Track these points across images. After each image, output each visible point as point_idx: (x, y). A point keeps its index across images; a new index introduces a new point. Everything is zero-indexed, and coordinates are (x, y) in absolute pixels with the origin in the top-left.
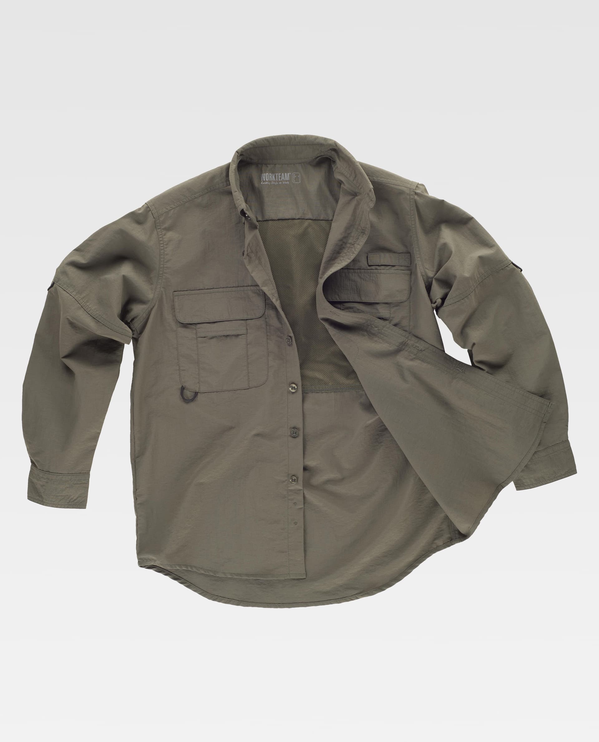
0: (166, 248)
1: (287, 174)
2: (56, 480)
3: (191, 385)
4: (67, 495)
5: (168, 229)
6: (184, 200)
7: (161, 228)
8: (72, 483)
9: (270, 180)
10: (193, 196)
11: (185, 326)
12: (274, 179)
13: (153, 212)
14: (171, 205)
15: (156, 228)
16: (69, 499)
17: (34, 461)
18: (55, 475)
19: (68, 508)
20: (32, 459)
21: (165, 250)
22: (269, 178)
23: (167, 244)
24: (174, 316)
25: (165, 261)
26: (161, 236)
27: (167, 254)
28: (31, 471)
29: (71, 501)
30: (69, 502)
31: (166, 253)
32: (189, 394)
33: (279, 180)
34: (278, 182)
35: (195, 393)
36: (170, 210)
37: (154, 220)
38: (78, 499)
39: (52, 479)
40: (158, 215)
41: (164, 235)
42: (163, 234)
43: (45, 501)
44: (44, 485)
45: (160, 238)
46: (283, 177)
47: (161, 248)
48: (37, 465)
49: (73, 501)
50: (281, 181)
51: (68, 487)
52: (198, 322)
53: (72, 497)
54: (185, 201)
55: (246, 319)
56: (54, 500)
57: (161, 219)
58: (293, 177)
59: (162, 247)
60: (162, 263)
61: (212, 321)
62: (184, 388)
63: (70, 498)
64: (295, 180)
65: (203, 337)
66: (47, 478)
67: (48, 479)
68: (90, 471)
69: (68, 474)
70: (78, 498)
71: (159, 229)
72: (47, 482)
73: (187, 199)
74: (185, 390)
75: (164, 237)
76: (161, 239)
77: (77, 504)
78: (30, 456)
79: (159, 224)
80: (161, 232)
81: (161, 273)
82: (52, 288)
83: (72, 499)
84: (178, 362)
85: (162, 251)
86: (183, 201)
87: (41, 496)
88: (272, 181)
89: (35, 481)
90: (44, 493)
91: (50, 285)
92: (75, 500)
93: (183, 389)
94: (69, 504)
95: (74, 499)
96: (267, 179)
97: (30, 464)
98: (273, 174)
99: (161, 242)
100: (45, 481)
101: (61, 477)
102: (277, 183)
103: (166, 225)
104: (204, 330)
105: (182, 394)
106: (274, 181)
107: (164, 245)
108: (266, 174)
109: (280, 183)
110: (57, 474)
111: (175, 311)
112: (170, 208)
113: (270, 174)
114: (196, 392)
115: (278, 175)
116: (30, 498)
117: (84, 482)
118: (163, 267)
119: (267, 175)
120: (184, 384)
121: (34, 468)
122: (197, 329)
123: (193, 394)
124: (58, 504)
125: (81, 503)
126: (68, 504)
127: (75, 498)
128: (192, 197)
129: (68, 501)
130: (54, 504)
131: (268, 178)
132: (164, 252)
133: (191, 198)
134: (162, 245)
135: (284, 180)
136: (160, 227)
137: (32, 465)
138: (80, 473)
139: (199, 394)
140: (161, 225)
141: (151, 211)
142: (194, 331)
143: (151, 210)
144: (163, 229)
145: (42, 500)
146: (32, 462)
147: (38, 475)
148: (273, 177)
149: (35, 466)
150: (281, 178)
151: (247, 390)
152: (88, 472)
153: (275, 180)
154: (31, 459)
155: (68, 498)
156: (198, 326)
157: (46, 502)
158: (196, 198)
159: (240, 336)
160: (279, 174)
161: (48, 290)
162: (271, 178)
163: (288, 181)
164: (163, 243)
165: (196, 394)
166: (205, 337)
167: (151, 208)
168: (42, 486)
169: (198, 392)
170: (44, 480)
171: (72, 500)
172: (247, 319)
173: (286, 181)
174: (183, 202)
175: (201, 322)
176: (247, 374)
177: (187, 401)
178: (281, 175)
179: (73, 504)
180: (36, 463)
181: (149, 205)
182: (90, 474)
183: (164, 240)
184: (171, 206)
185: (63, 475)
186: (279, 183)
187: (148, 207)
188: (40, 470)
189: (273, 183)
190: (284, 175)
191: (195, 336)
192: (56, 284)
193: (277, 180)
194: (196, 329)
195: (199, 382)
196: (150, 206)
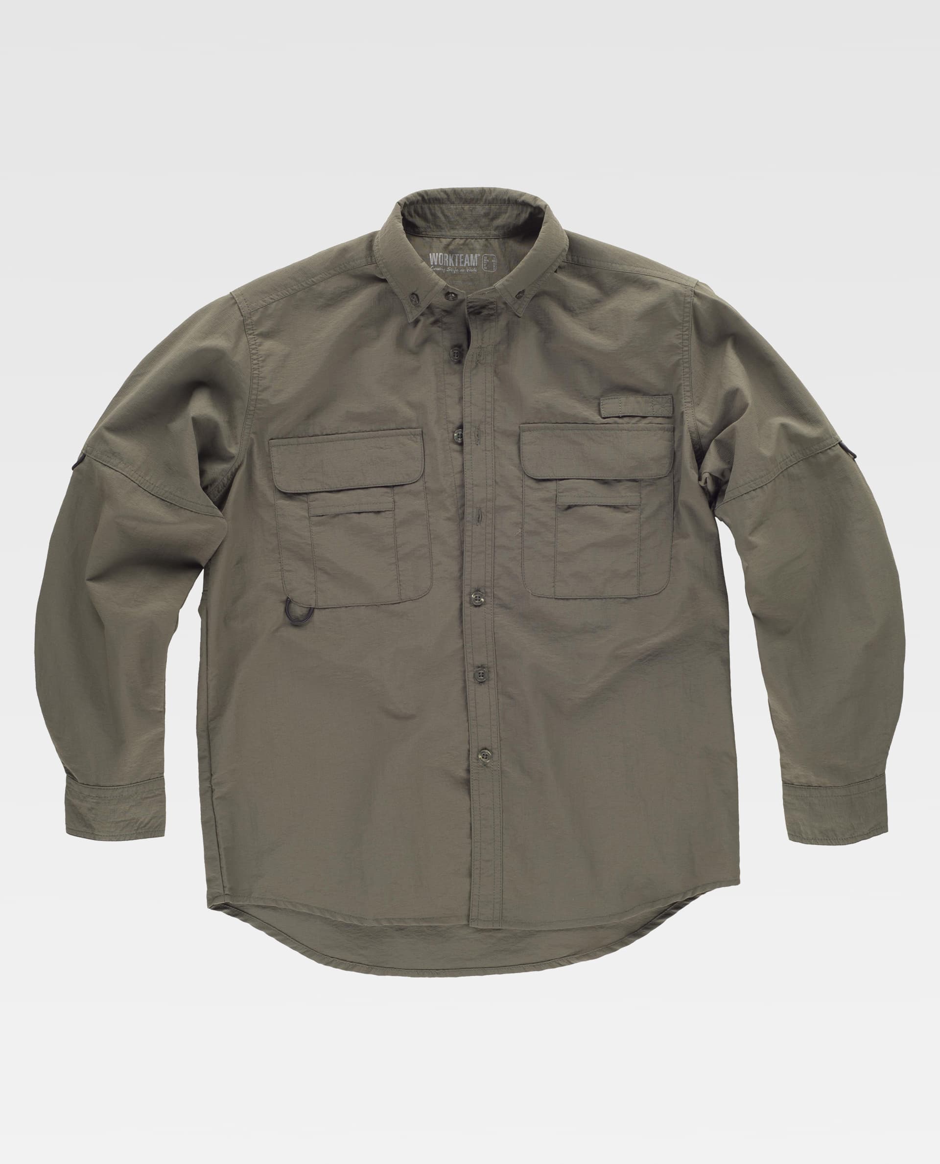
0: (262, 367)
1: (474, 256)
2: (112, 798)
3: (303, 597)
4: (134, 819)
5: (266, 335)
6: (294, 287)
7: (253, 333)
8: (139, 798)
9: (445, 264)
10: (310, 280)
11: (290, 496)
12: (451, 264)
13: (240, 306)
14: (271, 295)
15: (245, 331)
16: (137, 825)
17: (71, 771)
18: (110, 789)
19: (136, 838)
20: (68, 768)
21: (260, 370)
22: (444, 260)
23: (263, 361)
24: (271, 480)
25: (259, 389)
26: (254, 346)
27: (264, 378)
28: (67, 787)
29: (140, 826)
30: (138, 829)
31: (261, 375)
32: (298, 611)
33: (461, 265)
34: (459, 268)
35: (309, 609)
36: (270, 304)
37: (242, 319)
38: (152, 822)
39: (105, 797)
40: (249, 311)
41: (260, 345)
42: (257, 344)
43: (96, 834)
44: (93, 809)
45: (253, 349)
46: (467, 261)
47: (255, 366)
48: (75, 776)
49: (145, 826)
50: (465, 268)
51: (133, 806)
52: (310, 491)
53: (141, 820)
54: (297, 289)
55: (391, 485)
56: (112, 830)
57: (255, 318)
58: (483, 261)
59: (256, 364)
60: (254, 392)
61: (336, 489)
62: (290, 602)
63: (139, 822)
64: (486, 266)
65: (320, 516)
66: (96, 797)
67: (99, 797)
68: (163, 773)
69: (131, 784)
70: (151, 820)
71: (250, 334)
72: (98, 803)
73: (299, 285)
74: (292, 605)
75: (260, 348)
76: (254, 351)
77: (150, 831)
78: (62, 763)
79: (251, 327)
80: (254, 339)
81: (252, 408)
82: (81, 464)
83: (142, 822)
84: (280, 558)
85: (255, 372)
86: (292, 288)
87: (89, 826)
88: (449, 266)
89: (76, 802)
90: (94, 820)
91: (75, 461)
92: (147, 824)
93: (288, 602)
94: (138, 832)
95: (144, 823)
96: (441, 263)
97: (65, 775)
98: (450, 255)
99: (255, 357)
100: (95, 801)
101: (120, 791)
102: (457, 270)
103: (262, 329)
104: (321, 503)
105: (287, 611)
106: (451, 267)
107: (259, 362)
108: (438, 254)
109: (461, 270)
110: (113, 788)
111: (272, 473)
112: (271, 300)
113: (445, 255)
114: (311, 608)
115: (459, 257)
116: (72, 830)
117: (157, 792)
118: (256, 399)
119: (441, 256)
120: (290, 595)
121: (72, 781)
122: (311, 503)
123: (305, 611)
124: (121, 835)
125: (156, 827)
126: (136, 833)
127: (146, 821)
128: (309, 283)
129: (136, 828)
130: (112, 836)
131: (445, 262)
132: (259, 374)
133: (306, 283)
134: (255, 362)
135: (469, 265)
136: (252, 331)
137: (67, 776)
138: (149, 779)
139: (316, 611)
140: (254, 328)
141: (237, 305)
142: (305, 505)
143: (236, 303)
144: (257, 335)
145: (91, 832)
146: (67, 771)
147: (81, 793)
148: (451, 260)
149: (73, 779)
150: (463, 262)
151: (397, 605)
152: (161, 775)
153: (453, 265)
154: (65, 767)
155: (137, 822)
156: (312, 497)
157: (99, 835)
158: (314, 283)
159: (383, 514)
160: (461, 255)
161: (73, 468)
162: (447, 261)
163: (475, 267)
164: (258, 358)
165: (311, 611)
166: (323, 516)
167: (236, 299)
168: (90, 809)
169: (314, 608)
170: (93, 800)
171: (142, 825)
172: (394, 484)
173: (473, 267)
174: (292, 290)
175: (316, 491)
176: (396, 577)
177: (297, 623)
178: (463, 258)
179: (144, 831)
180: (74, 774)
181: (234, 295)
182: (164, 778)
183: (261, 353)
184: (271, 297)
185: (123, 788)
186: (459, 270)
187: (233, 298)
188: (83, 784)
189: (449, 270)
190: (469, 256)
191: (307, 515)
192: (88, 456)
193: (457, 265)
194: (307, 502)
195: (315, 591)
196: (235, 297)
